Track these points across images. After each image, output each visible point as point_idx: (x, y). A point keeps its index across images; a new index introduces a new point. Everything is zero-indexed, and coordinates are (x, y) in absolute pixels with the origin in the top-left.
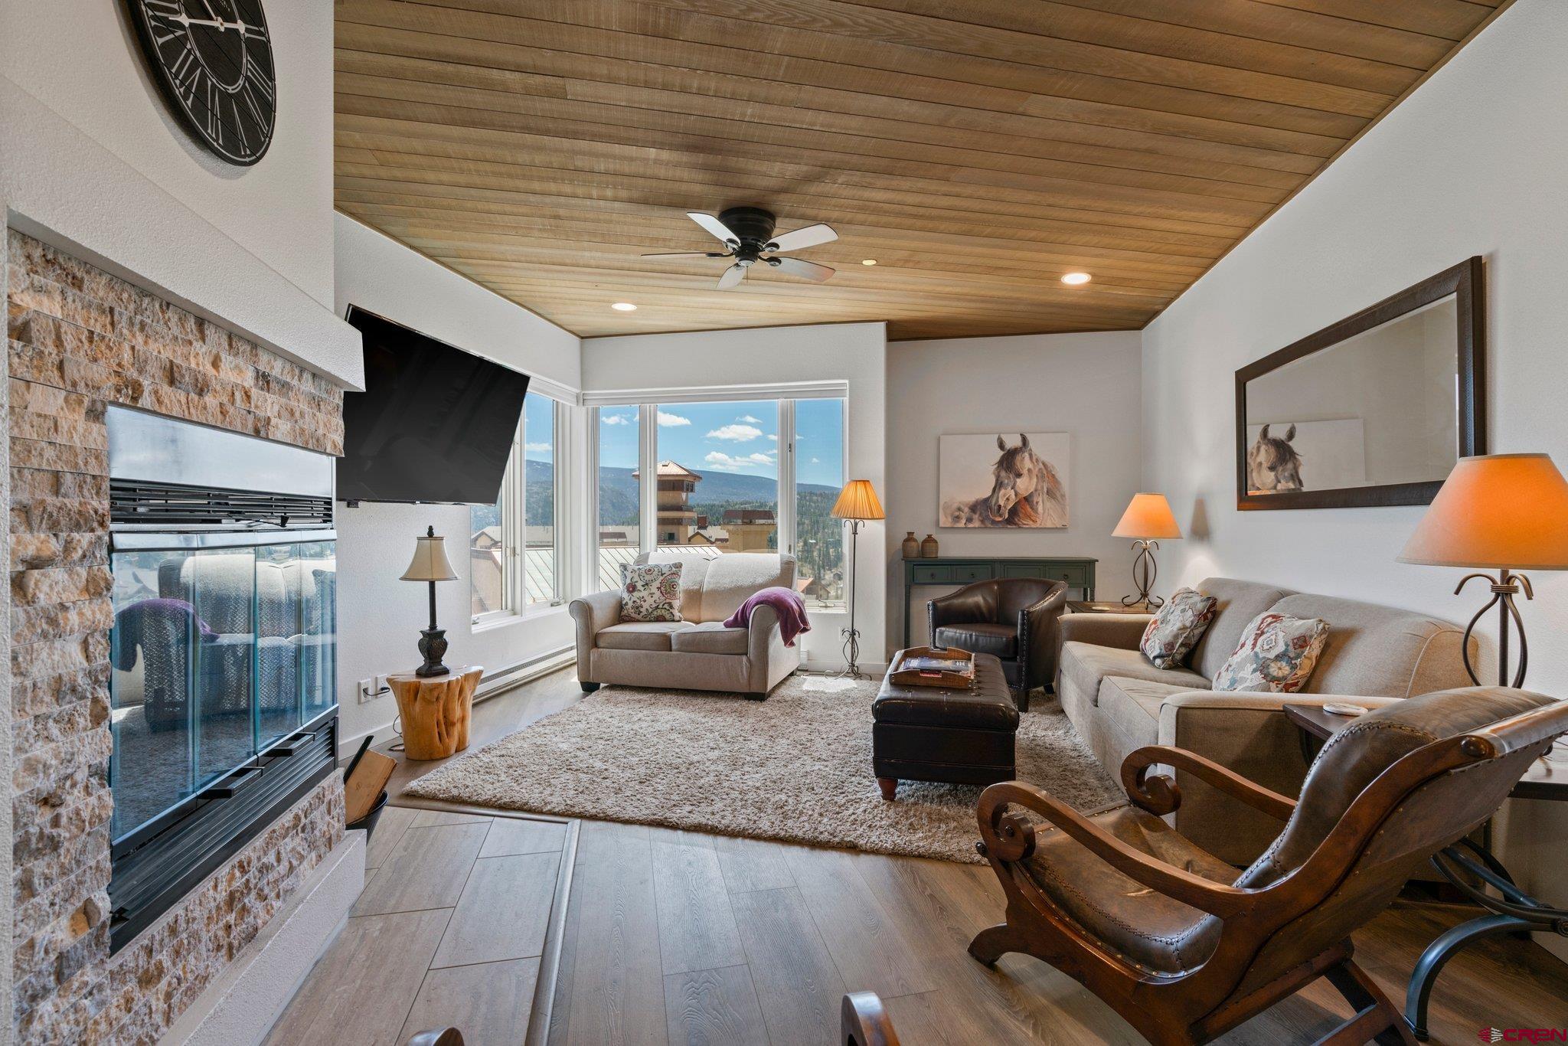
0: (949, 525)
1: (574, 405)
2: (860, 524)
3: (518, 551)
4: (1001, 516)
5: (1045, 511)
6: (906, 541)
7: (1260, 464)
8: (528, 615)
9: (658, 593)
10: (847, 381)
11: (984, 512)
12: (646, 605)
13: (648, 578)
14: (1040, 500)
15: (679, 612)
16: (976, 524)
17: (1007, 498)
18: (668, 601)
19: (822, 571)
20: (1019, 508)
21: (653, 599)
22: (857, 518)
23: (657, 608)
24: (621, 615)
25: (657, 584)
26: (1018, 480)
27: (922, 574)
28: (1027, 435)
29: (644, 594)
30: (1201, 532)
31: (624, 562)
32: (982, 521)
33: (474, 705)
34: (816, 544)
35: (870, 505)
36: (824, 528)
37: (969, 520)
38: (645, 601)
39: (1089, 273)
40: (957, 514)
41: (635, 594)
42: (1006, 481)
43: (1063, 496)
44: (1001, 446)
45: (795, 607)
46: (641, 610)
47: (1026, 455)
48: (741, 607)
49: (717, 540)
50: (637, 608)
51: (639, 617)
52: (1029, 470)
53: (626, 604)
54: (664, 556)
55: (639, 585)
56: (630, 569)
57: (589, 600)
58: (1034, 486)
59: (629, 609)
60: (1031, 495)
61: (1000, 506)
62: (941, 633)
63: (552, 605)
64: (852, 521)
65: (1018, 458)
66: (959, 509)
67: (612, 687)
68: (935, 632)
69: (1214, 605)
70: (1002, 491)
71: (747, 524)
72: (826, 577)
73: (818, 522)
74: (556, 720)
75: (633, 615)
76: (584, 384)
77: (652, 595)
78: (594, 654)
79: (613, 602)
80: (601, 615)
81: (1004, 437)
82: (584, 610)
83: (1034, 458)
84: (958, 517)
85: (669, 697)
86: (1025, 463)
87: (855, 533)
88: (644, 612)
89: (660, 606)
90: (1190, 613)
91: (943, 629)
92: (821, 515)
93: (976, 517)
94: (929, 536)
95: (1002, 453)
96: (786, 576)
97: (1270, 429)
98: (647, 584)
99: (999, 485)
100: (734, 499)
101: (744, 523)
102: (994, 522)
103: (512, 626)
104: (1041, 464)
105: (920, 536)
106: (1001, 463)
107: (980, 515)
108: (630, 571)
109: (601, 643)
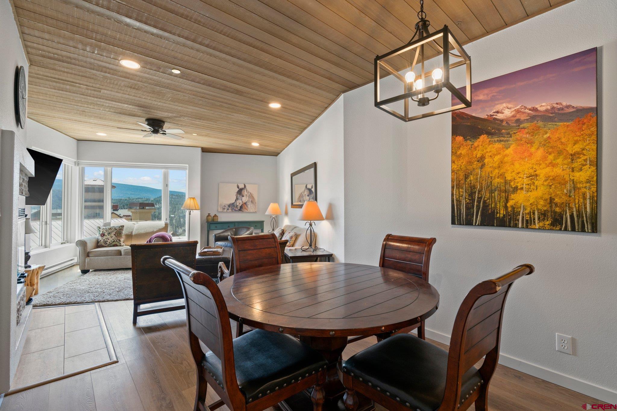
0: (221, 211)
1: (73, 166)
2: (192, 211)
3: (48, 222)
4: (237, 208)
5: (250, 207)
6: (208, 216)
7: (305, 194)
8: (53, 247)
9: (114, 236)
10: (188, 165)
11: (232, 206)
12: (109, 241)
13: (109, 231)
14: (249, 203)
15: (123, 243)
16: (230, 210)
17: (239, 203)
18: (118, 239)
19: (177, 229)
20: (243, 206)
21: (112, 239)
22: (190, 209)
23: (114, 241)
24: (98, 245)
25: (114, 233)
26: (243, 198)
27: (213, 226)
28: (246, 185)
29: (109, 237)
30: (286, 214)
31: (99, 226)
32: (232, 210)
33: (41, 279)
34: (175, 217)
35: (195, 205)
36: (178, 210)
37: (228, 209)
38: (109, 239)
39: (259, 144)
40: (224, 207)
41: (104, 237)
42: (239, 198)
43: (255, 203)
44: (238, 187)
45: (169, 238)
46: (107, 243)
47: (245, 190)
48: (149, 239)
49: (124, 216)
50: (105, 242)
51: (106, 245)
52: (246, 195)
53: (100, 241)
54: (116, 223)
55: (106, 234)
56: (102, 228)
57: (85, 240)
58: (247, 200)
59: (102, 243)
60: (246, 202)
61: (237, 205)
62: (217, 244)
63: (62, 244)
64: (189, 210)
65: (243, 191)
66: (225, 206)
67: (96, 270)
68: (215, 243)
69: (283, 231)
70: (238, 201)
71: (141, 209)
72: (179, 231)
73: (175, 207)
74: (76, 282)
75: (103, 245)
76: (78, 157)
77: (112, 237)
78: (87, 260)
79: (94, 240)
80: (90, 246)
81: (239, 185)
82: (82, 244)
83: (248, 191)
84: (224, 209)
85: (121, 271)
86: (245, 193)
87: (190, 214)
88: (108, 243)
89: (115, 241)
90: (278, 233)
91: (217, 242)
92: (177, 204)
93: (230, 208)
94: (215, 215)
95: (238, 189)
96: (165, 229)
97: (307, 186)
98: (109, 233)
99: (237, 199)
100: (133, 197)
101: (140, 208)
102: (235, 210)
103: (45, 252)
104: (250, 194)
105: (212, 215)
106: (238, 192)
107: (231, 208)
108: (102, 229)
109: (90, 255)
